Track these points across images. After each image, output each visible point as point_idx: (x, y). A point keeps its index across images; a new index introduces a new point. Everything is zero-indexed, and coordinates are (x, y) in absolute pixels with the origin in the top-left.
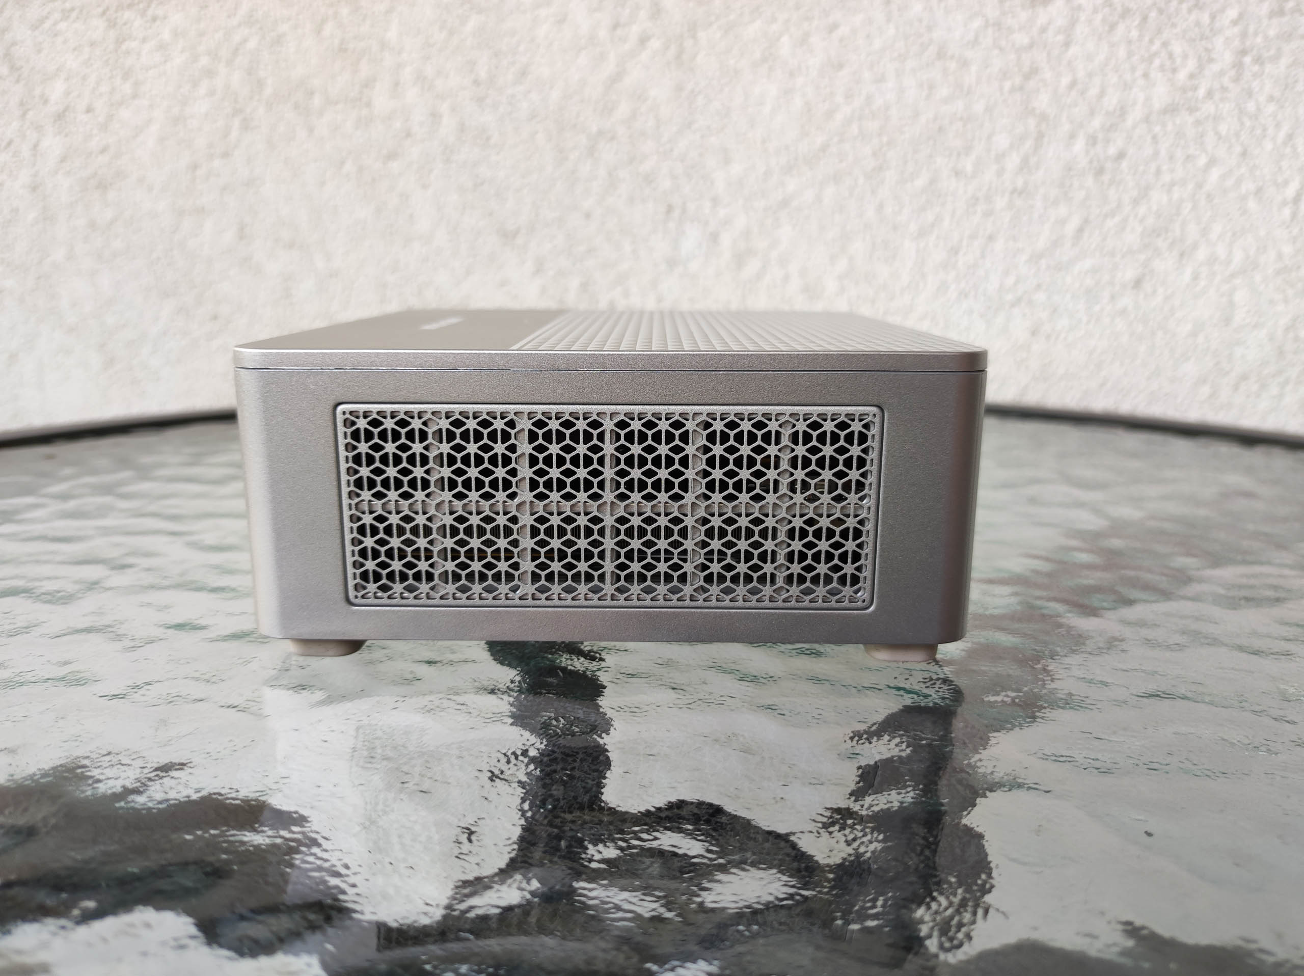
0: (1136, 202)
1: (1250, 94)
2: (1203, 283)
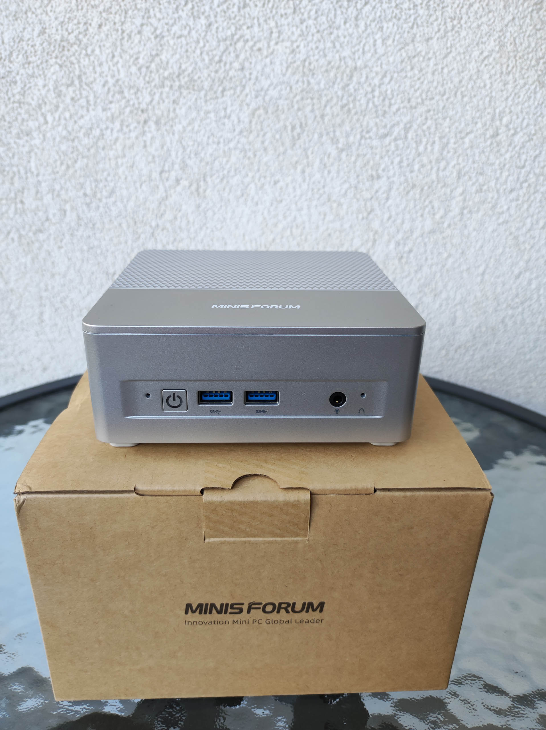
0: (416, 272)
1: (466, 226)
2: (443, 308)
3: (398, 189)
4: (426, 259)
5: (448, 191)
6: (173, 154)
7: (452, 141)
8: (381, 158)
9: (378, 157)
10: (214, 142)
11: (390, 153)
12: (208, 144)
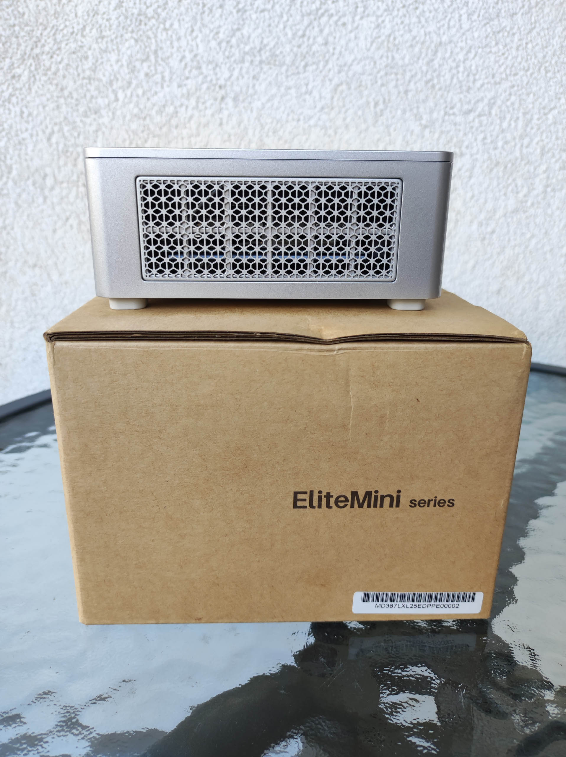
2: (526, 292)
3: (481, 167)
4: (509, 240)
5: (532, 170)
6: (250, 132)
7: (536, 117)
8: (465, 134)
9: (461, 134)
10: (293, 119)
11: (474, 129)
12: (287, 121)
